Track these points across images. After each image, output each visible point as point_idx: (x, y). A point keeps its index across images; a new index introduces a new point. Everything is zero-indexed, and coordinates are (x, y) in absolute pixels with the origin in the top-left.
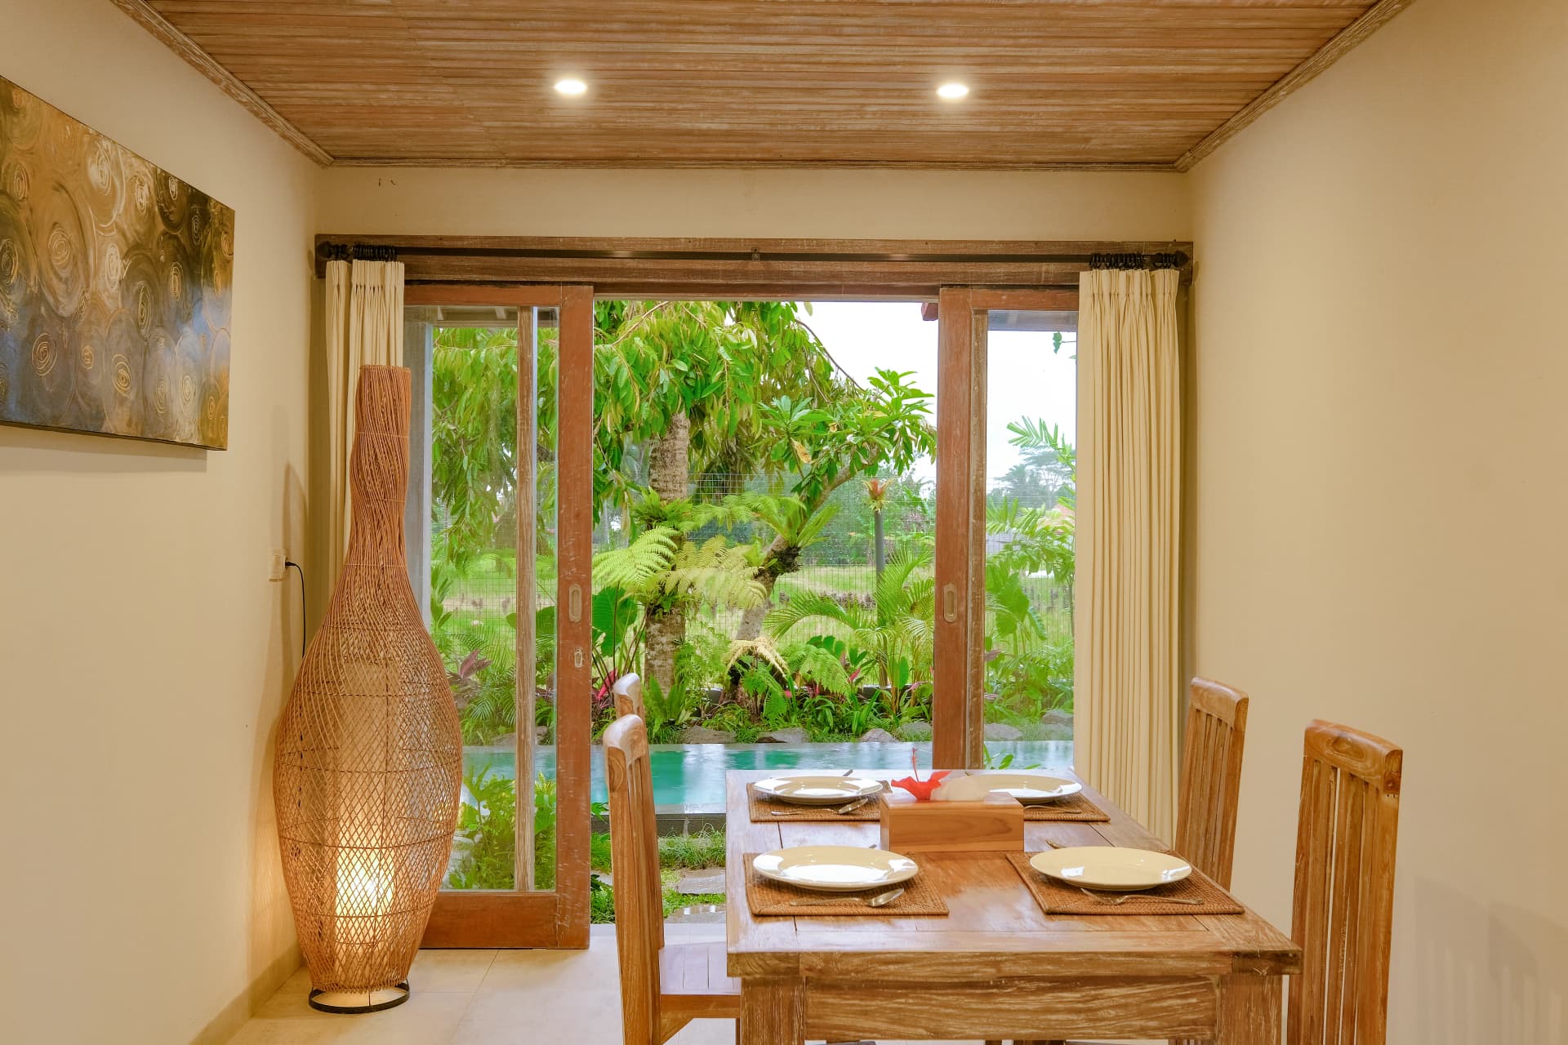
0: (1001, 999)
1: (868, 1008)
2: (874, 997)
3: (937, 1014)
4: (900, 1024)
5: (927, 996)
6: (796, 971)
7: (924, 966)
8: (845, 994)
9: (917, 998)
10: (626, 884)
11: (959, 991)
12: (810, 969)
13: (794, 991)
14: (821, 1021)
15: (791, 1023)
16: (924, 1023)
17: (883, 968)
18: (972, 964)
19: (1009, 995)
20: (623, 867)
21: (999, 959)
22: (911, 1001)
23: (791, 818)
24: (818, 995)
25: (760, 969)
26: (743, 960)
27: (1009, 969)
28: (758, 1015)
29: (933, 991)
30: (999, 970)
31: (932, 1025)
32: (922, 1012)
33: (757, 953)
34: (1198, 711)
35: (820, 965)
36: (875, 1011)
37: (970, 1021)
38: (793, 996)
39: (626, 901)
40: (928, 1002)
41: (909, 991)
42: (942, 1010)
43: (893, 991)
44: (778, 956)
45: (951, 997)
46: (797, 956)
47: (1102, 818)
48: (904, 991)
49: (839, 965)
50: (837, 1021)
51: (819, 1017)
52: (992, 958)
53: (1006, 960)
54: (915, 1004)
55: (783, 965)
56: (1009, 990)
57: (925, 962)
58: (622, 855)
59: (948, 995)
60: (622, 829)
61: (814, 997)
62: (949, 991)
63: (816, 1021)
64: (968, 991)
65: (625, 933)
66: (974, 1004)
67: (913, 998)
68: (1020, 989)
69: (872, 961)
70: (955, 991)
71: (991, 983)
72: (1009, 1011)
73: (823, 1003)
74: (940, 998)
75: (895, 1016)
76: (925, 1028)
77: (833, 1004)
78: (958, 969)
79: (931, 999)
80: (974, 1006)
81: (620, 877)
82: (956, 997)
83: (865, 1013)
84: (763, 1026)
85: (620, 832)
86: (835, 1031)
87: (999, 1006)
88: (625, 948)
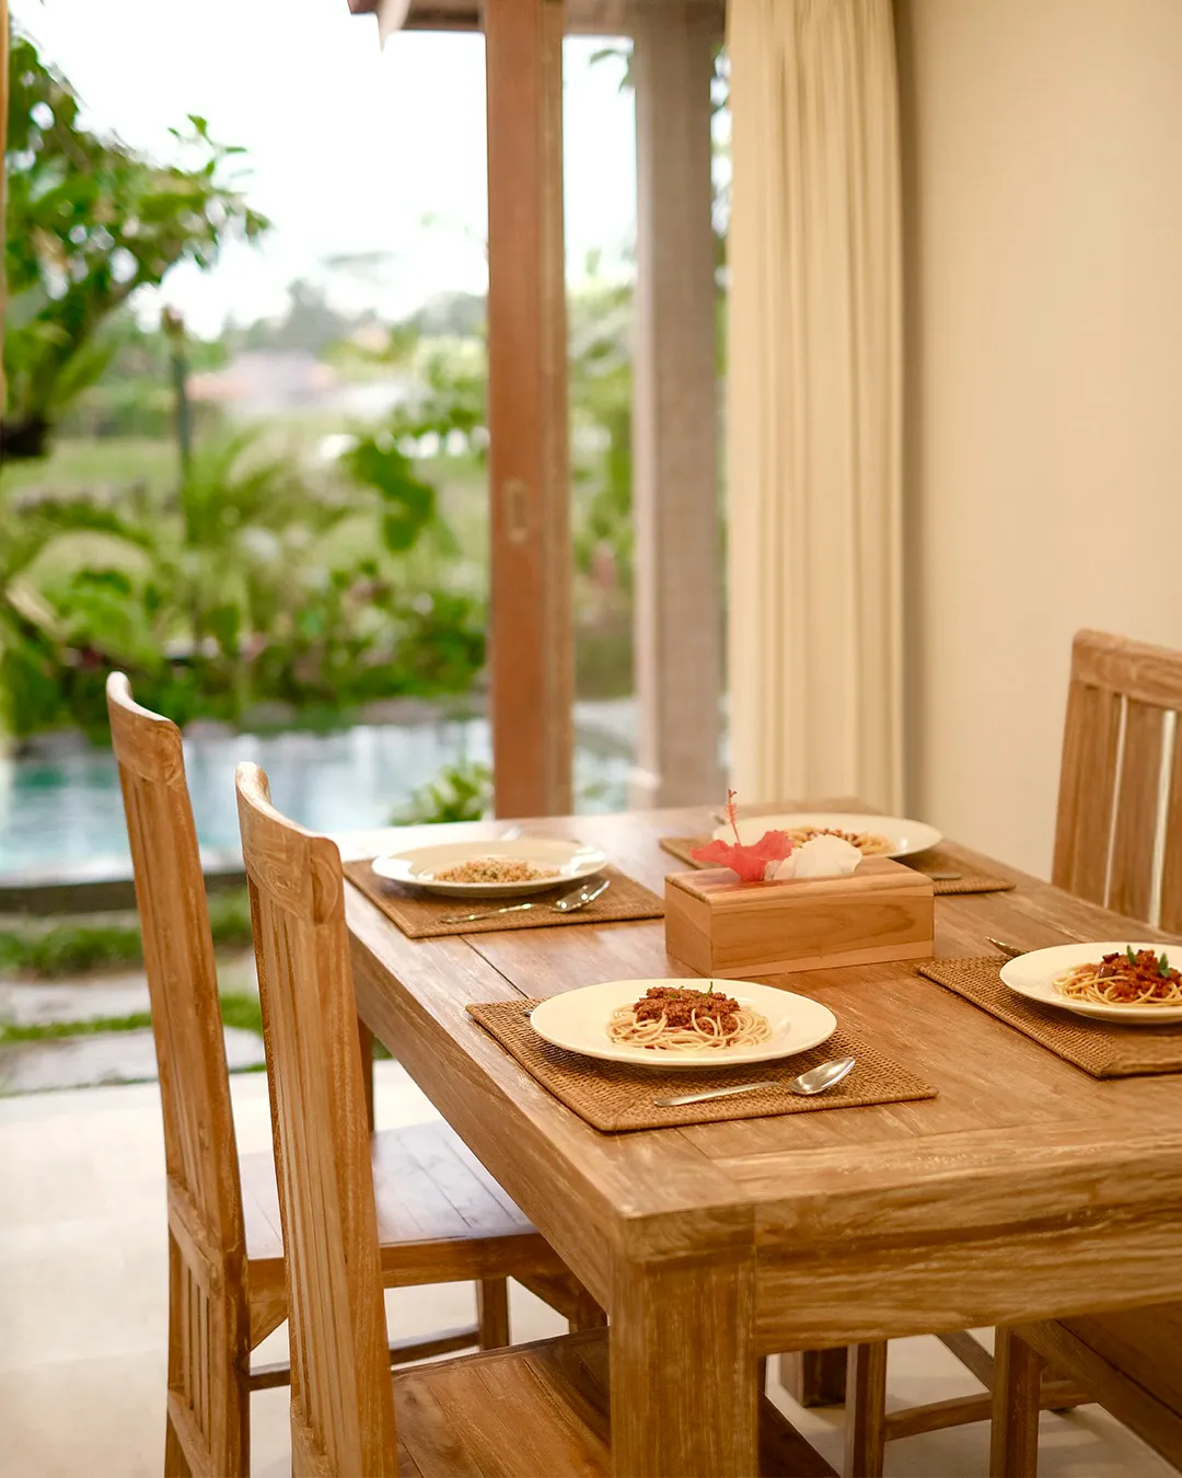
0: (1085, 1244)
1: (861, 1287)
2: (872, 1265)
3: (980, 1283)
4: (918, 1308)
5: (963, 1253)
6: (747, 1237)
7: (968, 1203)
8: (822, 1266)
9: (945, 1258)
10: (349, 1097)
11: (1015, 1238)
12: (773, 1231)
13: (736, 1271)
14: (781, 1320)
15: (732, 1329)
16: (958, 1301)
17: (901, 1214)
18: (1050, 1190)
19: (1099, 1235)
20: (342, 1066)
21: (1095, 1175)
22: (935, 1265)
23: (481, 925)
24: (775, 1274)
25: (687, 1242)
26: (655, 1228)
27: (1111, 1191)
28: (675, 1323)
29: (973, 1244)
30: (1094, 1196)
31: (971, 1302)
32: (952, 1282)
33: (679, 1213)
34: (1090, 688)
35: (790, 1221)
36: (873, 1291)
37: (1032, 1289)
38: (736, 1281)
39: (350, 1127)
40: (964, 1264)
41: (934, 1247)
42: (987, 1275)
43: (903, 1251)
44: (714, 1214)
45: (1002, 1250)
46: (749, 1211)
47: (1003, 885)
48: (923, 1249)
49: (824, 1218)
50: (807, 1316)
51: (774, 1313)
52: (1082, 1176)
53: (1106, 1178)
54: (942, 1270)
55: (727, 1229)
56: (1098, 1227)
57: (972, 1196)
58: (341, 1041)
59: (997, 1247)
60: (340, 994)
61: (769, 1278)
62: (998, 1240)
63: (772, 1321)
64: (1030, 1236)
65: (350, 1187)
66: (1040, 1257)
67: (938, 1259)
68: (1117, 1223)
69: (882, 1205)
70: (1008, 1239)
71: (1069, 1217)
72: (1096, 1262)
73: (784, 1287)
74: (983, 1254)
75: (909, 1295)
76: (959, 1310)
77: (799, 1287)
78: (1026, 1201)
79: (971, 1258)
80: (1039, 1262)
81: (337, 1084)
82: (1010, 1248)
83: (855, 1296)
84: (684, 1343)
85: (335, 999)
86: (804, 1335)
87: (1081, 1257)
88: (351, 1214)
